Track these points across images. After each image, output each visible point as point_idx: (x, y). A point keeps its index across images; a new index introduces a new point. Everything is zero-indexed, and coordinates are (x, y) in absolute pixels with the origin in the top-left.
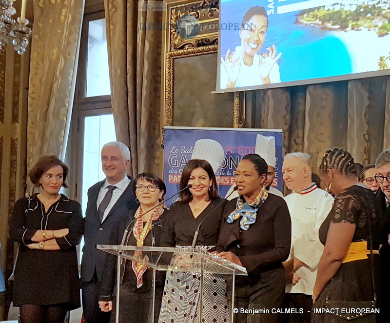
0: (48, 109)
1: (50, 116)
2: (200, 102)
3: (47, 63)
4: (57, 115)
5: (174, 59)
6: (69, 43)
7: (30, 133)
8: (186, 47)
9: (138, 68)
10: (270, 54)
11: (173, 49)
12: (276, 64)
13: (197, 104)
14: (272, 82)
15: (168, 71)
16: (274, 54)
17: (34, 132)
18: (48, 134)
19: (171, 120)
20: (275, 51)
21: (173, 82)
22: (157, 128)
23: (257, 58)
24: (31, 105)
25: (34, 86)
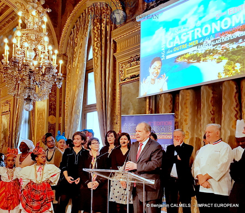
0: (72, 111)
1: (73, 113)
2: (132, 103)
3: (72, 92)
4: (76, 113)
5: (121, 85)
6: (80, 83)
7: (66, 121)
8: (126, 79)
9: (107, 91)
10: (163, 78)
11: (121, 81)
12: (166, 82)
13: (131, 104)
14: (164, 91)
15: (119, 90)
16: (165, 78)
17: (67, 120)
18: (72, 121)
19: (120, 111)
20: (165, 76)
21: (121, 95)
22: (114, 115)
23: (157, 80)
24: (66, 110)
25: (67, 101)
